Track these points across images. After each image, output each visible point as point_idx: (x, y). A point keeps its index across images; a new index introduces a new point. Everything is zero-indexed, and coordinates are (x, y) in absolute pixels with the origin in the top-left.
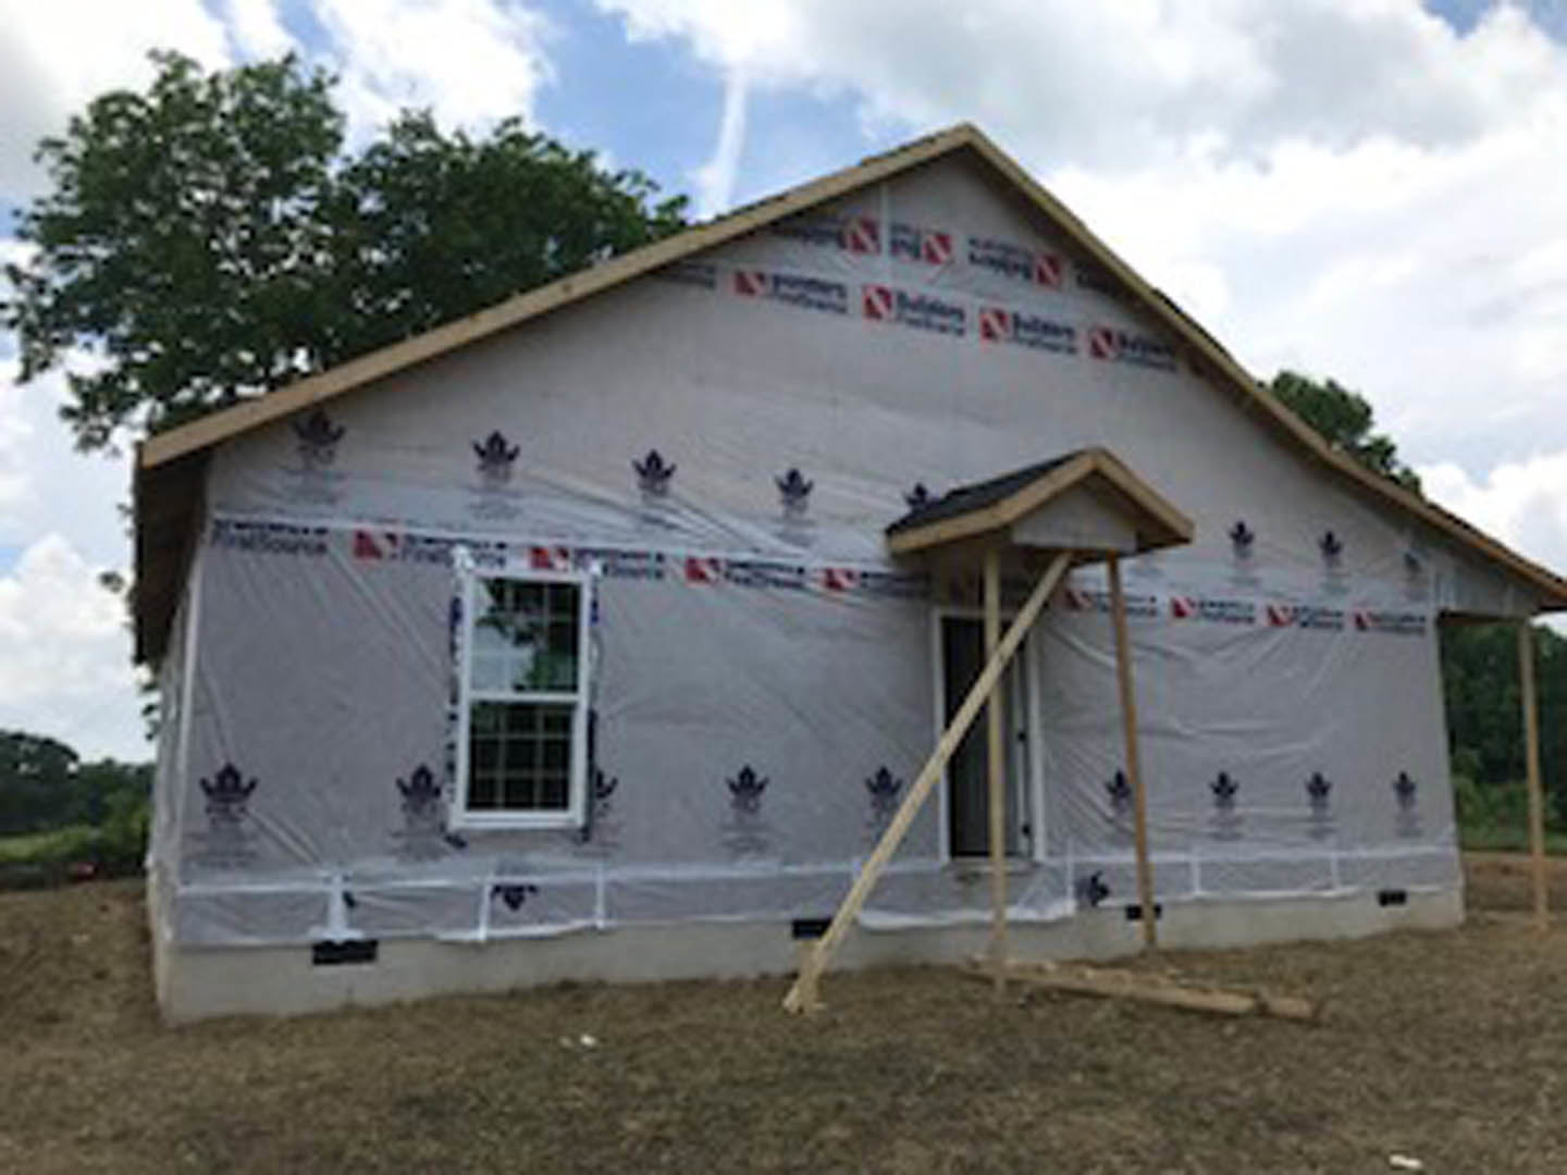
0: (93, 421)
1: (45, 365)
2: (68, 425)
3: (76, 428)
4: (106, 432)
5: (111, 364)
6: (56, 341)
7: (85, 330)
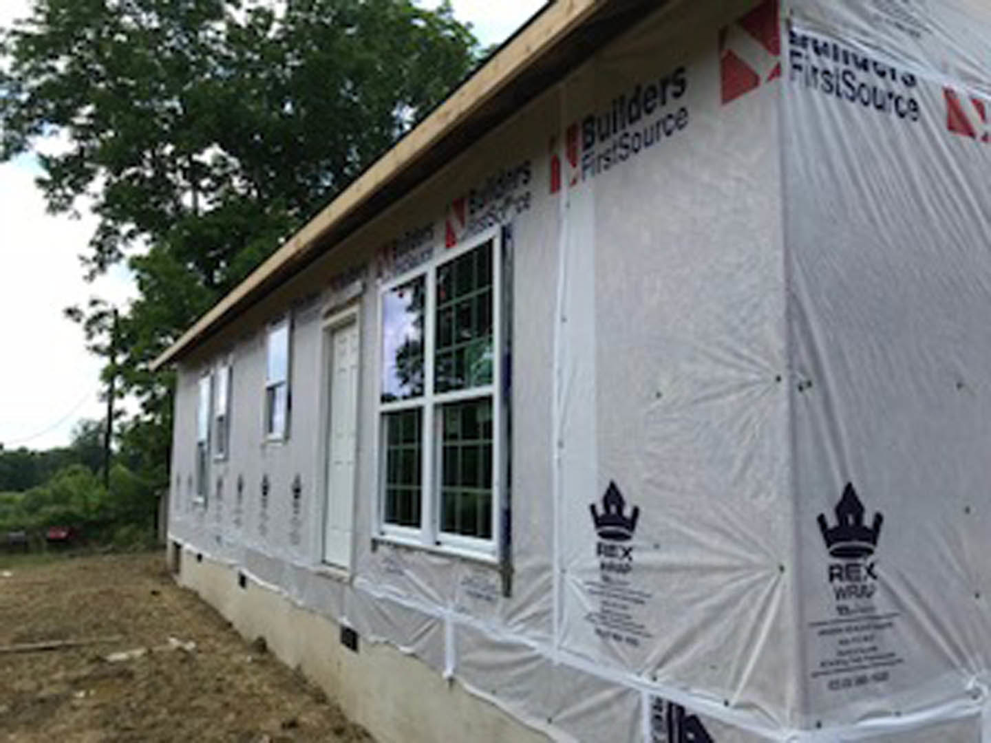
0: (59, 192)
1: (19, 149)
2: (42, 192)
3: (47, 196)
4: (70, 199)
5: (71, 147)
6: (29, 131)
7: (51, 122)
